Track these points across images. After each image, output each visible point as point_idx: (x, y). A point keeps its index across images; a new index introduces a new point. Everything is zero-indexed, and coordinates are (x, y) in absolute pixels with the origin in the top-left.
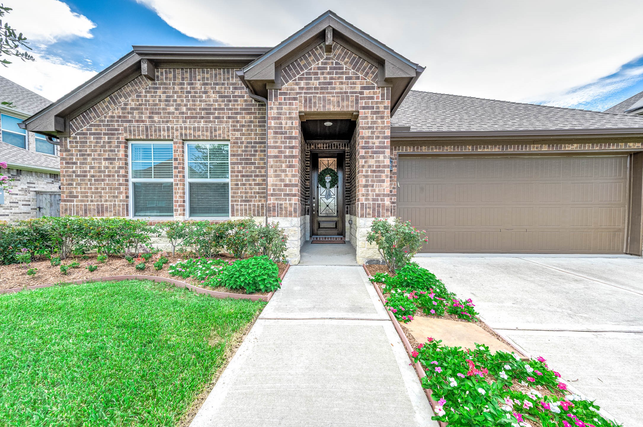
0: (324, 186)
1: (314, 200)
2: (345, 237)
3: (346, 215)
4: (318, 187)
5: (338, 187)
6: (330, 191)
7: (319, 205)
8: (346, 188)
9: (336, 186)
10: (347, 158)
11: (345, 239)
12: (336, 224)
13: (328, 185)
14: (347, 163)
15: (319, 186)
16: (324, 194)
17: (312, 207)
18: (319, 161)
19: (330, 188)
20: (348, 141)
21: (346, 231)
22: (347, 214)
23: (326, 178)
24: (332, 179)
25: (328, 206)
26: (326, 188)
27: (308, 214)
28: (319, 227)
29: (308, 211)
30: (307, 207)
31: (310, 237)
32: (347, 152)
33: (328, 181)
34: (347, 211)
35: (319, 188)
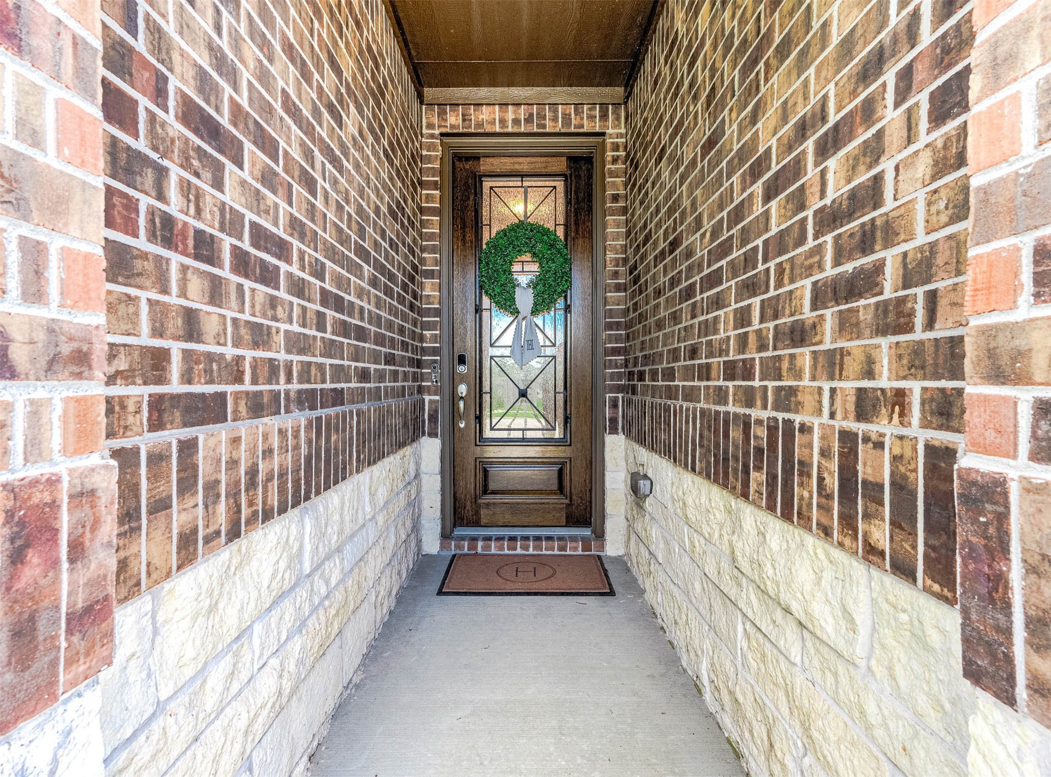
0: (508, 304)
1: (462, 369)
2: (600, 535)
3: (609, 439)
4: (478, 310)
5: (568, 309)
6: (533, 327)
7: (486, 388)
8: (610, 313)
9: (560, 304)
10: (612, 174)
11: (602, 547)
12: (560, 472)
13: (524, 299)
14: (615, 198)
15: (486, 302)
16: (508, 339)
17: (454, 398)
18: (486, 190)
19: (535, 312)
20: (620, 91)
21: (609, 509)
22: (614, 430)
23: (516, 267)
24: (544, 271)
25: (523, 394)
26: (515, 312)
27: (433, 434)
28: (485, 491)
29: (433, 418)
30: (427, 398)
31: (445, 536)
32: (616, 147)
33: (523, 280)
34: (613, 421)
35: (486, 315)
